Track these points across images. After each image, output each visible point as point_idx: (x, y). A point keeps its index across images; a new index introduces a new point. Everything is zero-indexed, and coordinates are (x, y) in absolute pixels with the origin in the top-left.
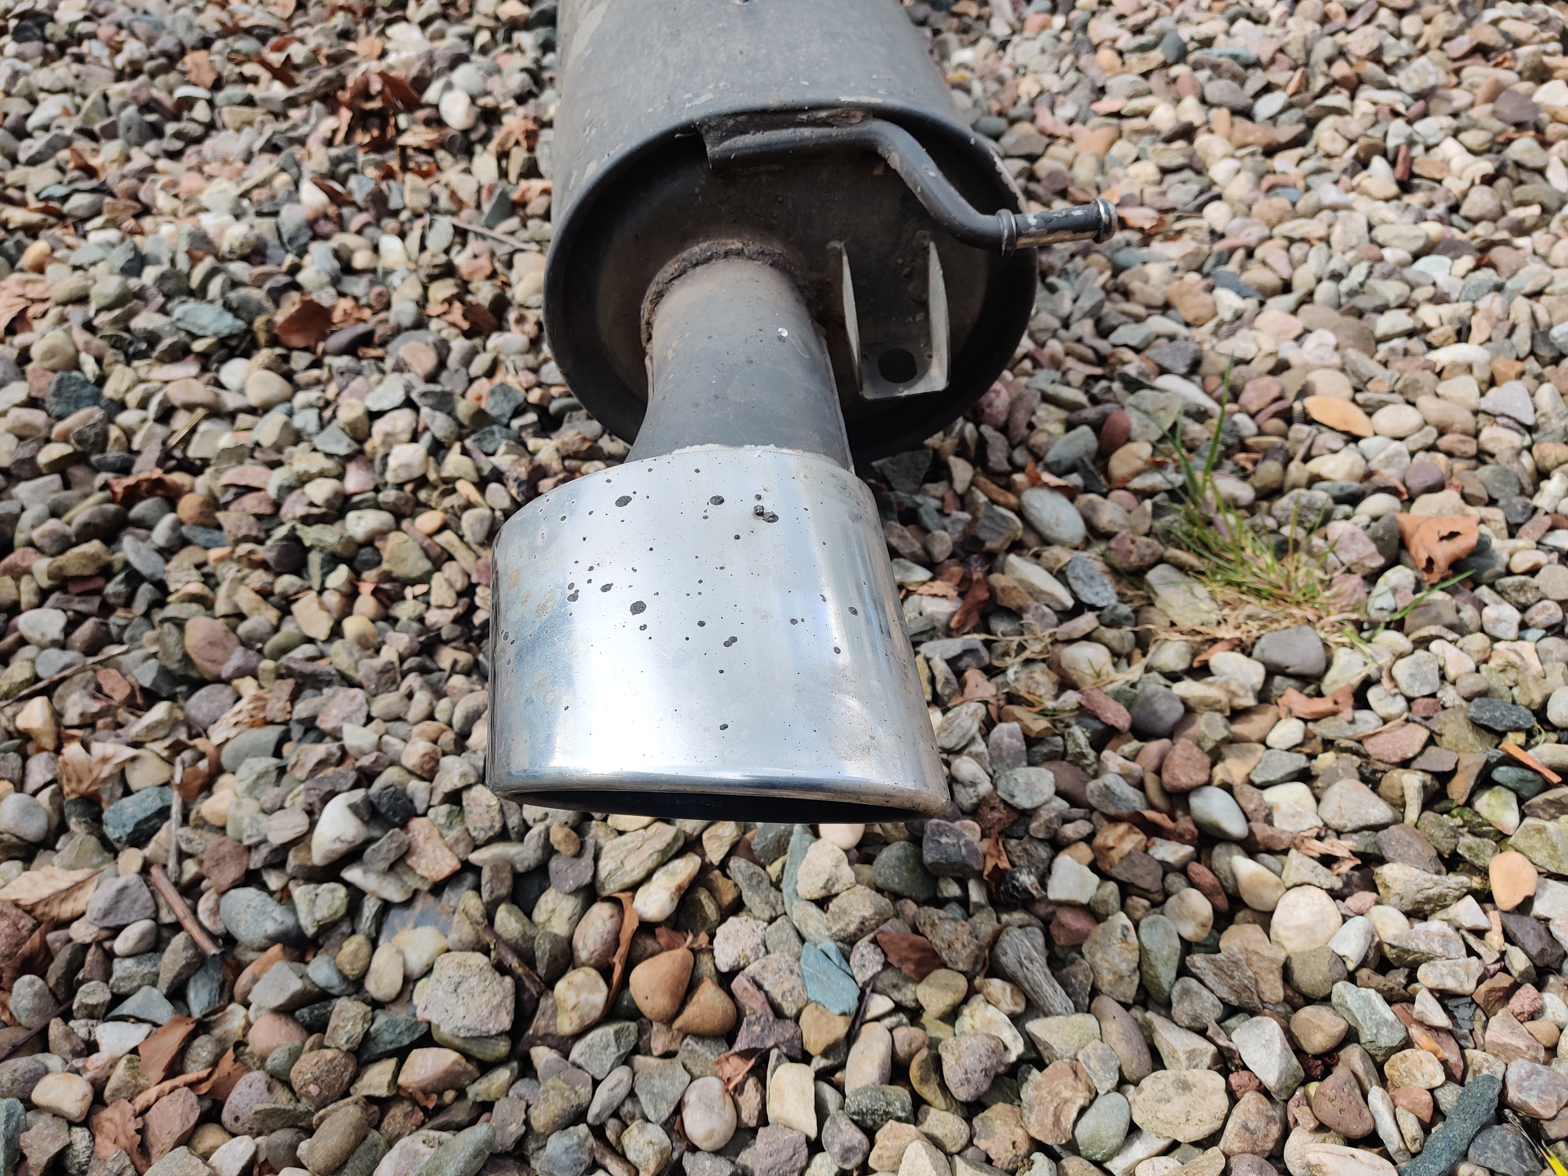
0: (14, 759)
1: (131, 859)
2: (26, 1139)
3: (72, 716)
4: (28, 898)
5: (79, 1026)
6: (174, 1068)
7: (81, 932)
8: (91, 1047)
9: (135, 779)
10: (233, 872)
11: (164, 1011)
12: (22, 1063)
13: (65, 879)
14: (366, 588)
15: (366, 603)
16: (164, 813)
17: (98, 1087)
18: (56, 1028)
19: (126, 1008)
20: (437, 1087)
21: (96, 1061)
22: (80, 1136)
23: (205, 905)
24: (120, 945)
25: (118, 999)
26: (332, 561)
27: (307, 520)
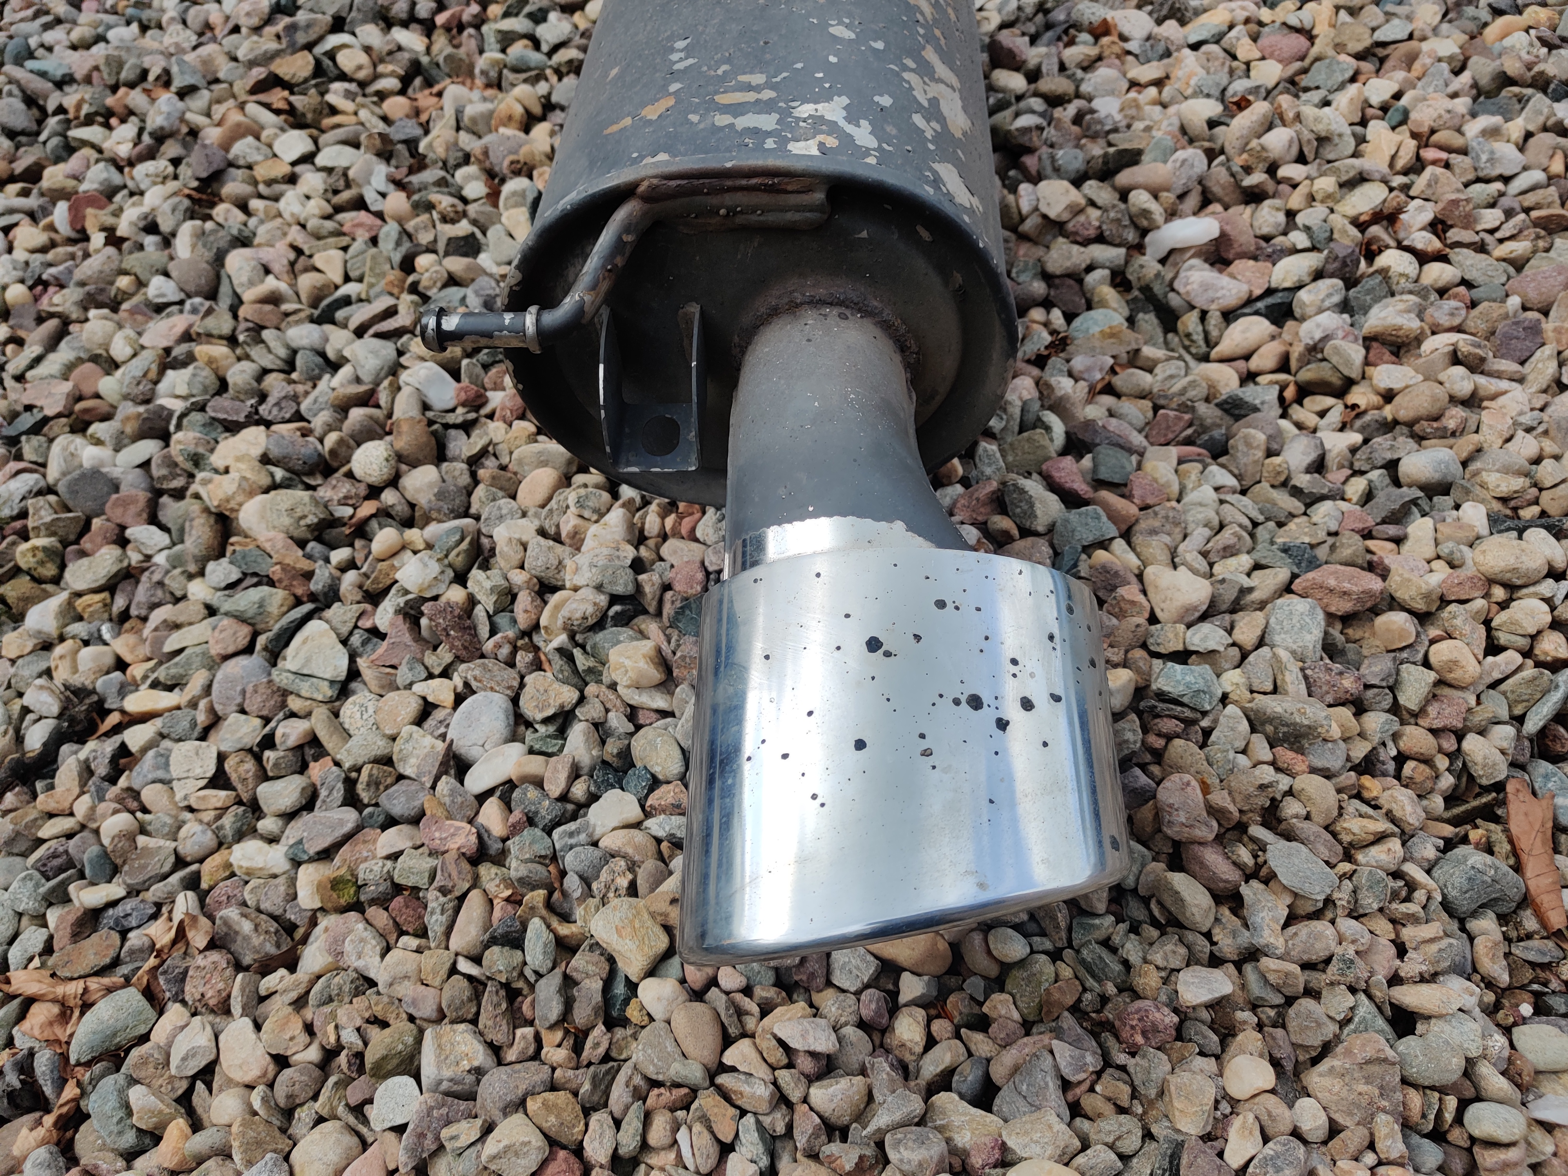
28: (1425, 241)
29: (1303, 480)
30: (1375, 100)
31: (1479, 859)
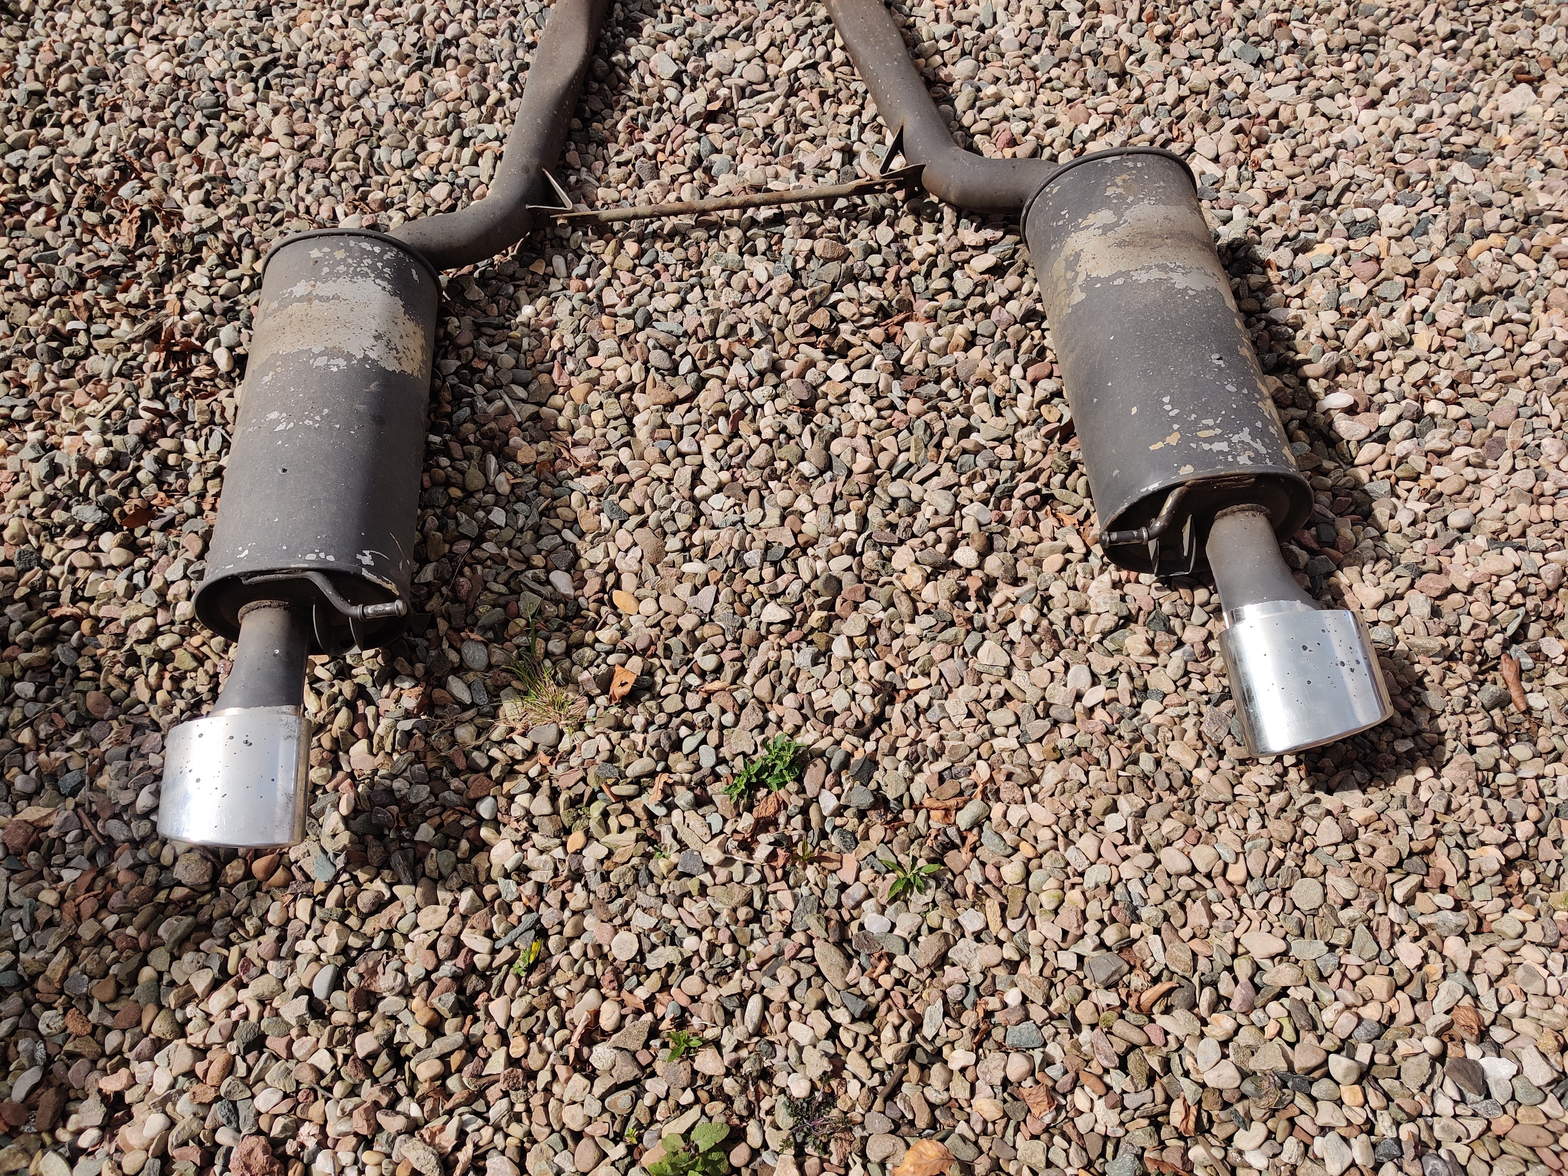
0: (19, 757)
1: (71, 803)
2: (37, 914)
3: (42, 735)
4: (30, 819)
5: (55, 870)
6: (89, 889)
7: (52, 833)
8: (60, 879)
9: (71, 766)
10: (108, 813)
11: (87, 865)
12: (33, 885)
13: (45, 811)
14: (167, 675)
15: (167, 684)
16: (82, 783)
17: (62, 894)
18: (46, 871)
19: (73, 863)
20: (185, 899)
21: (61, 884)
22: (57, 913)
23: (99, 824)
24: (68, 839)
25: (68, 860)
26: (151, 662)
27: (139, 642)
28: (1447, 394)
29: (1408, 531)
30: (1418, 309)
31: (1493, 688)
